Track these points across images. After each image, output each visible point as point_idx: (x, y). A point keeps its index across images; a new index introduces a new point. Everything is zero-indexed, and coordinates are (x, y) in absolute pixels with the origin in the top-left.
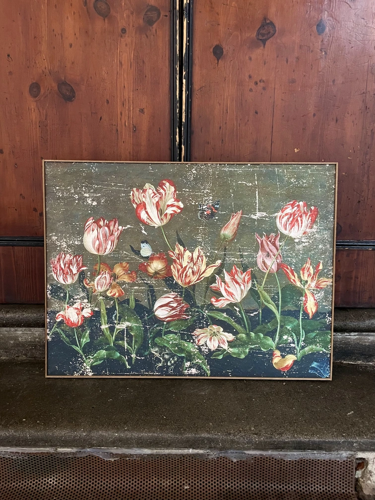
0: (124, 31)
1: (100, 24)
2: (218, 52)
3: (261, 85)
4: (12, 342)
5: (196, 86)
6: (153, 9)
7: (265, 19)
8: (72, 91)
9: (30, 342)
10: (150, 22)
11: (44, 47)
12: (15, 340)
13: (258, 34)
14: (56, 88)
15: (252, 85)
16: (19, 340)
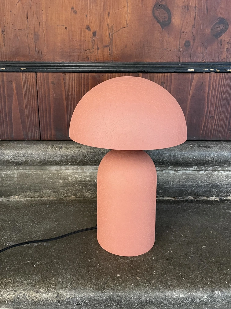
4: (61, 182)
9: (81, 181)
12: (65, 179)
16: (68, 179)
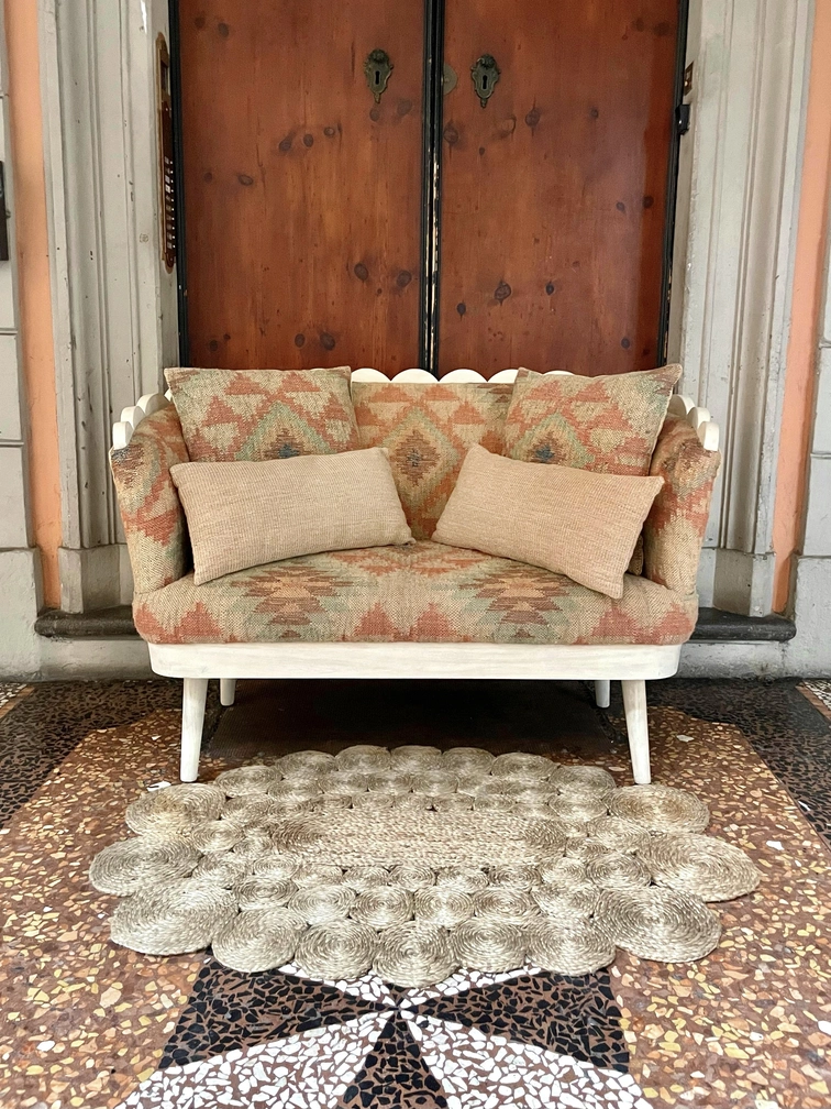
0: (380, 291)
1: (359, 285)
2: (462, 309)
3: (500, 336)
5: (442, 337)
6: (404, 273)
7: (501, 282)
8: (333, 341)
10: (402, 284)
11: (310, 304)
13: (496, 295)
14: (318, 337)
15: (491, 336)
